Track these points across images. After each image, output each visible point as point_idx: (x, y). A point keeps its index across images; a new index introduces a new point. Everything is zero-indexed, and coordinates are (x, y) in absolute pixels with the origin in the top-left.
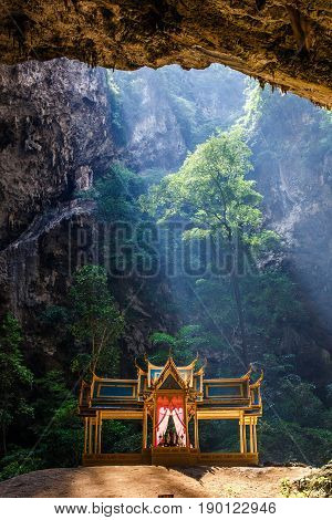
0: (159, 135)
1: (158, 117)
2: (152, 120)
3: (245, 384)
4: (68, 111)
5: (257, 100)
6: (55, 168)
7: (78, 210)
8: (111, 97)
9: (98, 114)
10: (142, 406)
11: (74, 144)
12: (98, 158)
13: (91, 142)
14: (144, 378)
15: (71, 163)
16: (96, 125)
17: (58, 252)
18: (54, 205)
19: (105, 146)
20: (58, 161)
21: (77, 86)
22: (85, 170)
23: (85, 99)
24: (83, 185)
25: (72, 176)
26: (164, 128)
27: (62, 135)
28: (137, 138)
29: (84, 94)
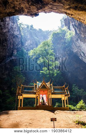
0: (31, 44)
1: (31, 41)
2: (30, 41)
3: (64, 88)
4: (12, 38)
5: (52, 37)
6: (9, 50)
7: (13, 58)
8: (21, 36)
9: (19, 39)
10: (36, 93)
11: (13, 45)
12: (18, 48)
13: (17, 45)
14: (36, 86)
15: (12, 49)
16: (18, 41)
17: (9, 67)
18: (8, 57)
19: (20, 46)
20: (10, 48)
21: (15, 33)
22: (15, 50)
23: (16, 36)
24: (15, 53)
25: (13, 51)
26: (32, 43)
27: (11, 43)
28: (26, 44)
29: (16, 34)
